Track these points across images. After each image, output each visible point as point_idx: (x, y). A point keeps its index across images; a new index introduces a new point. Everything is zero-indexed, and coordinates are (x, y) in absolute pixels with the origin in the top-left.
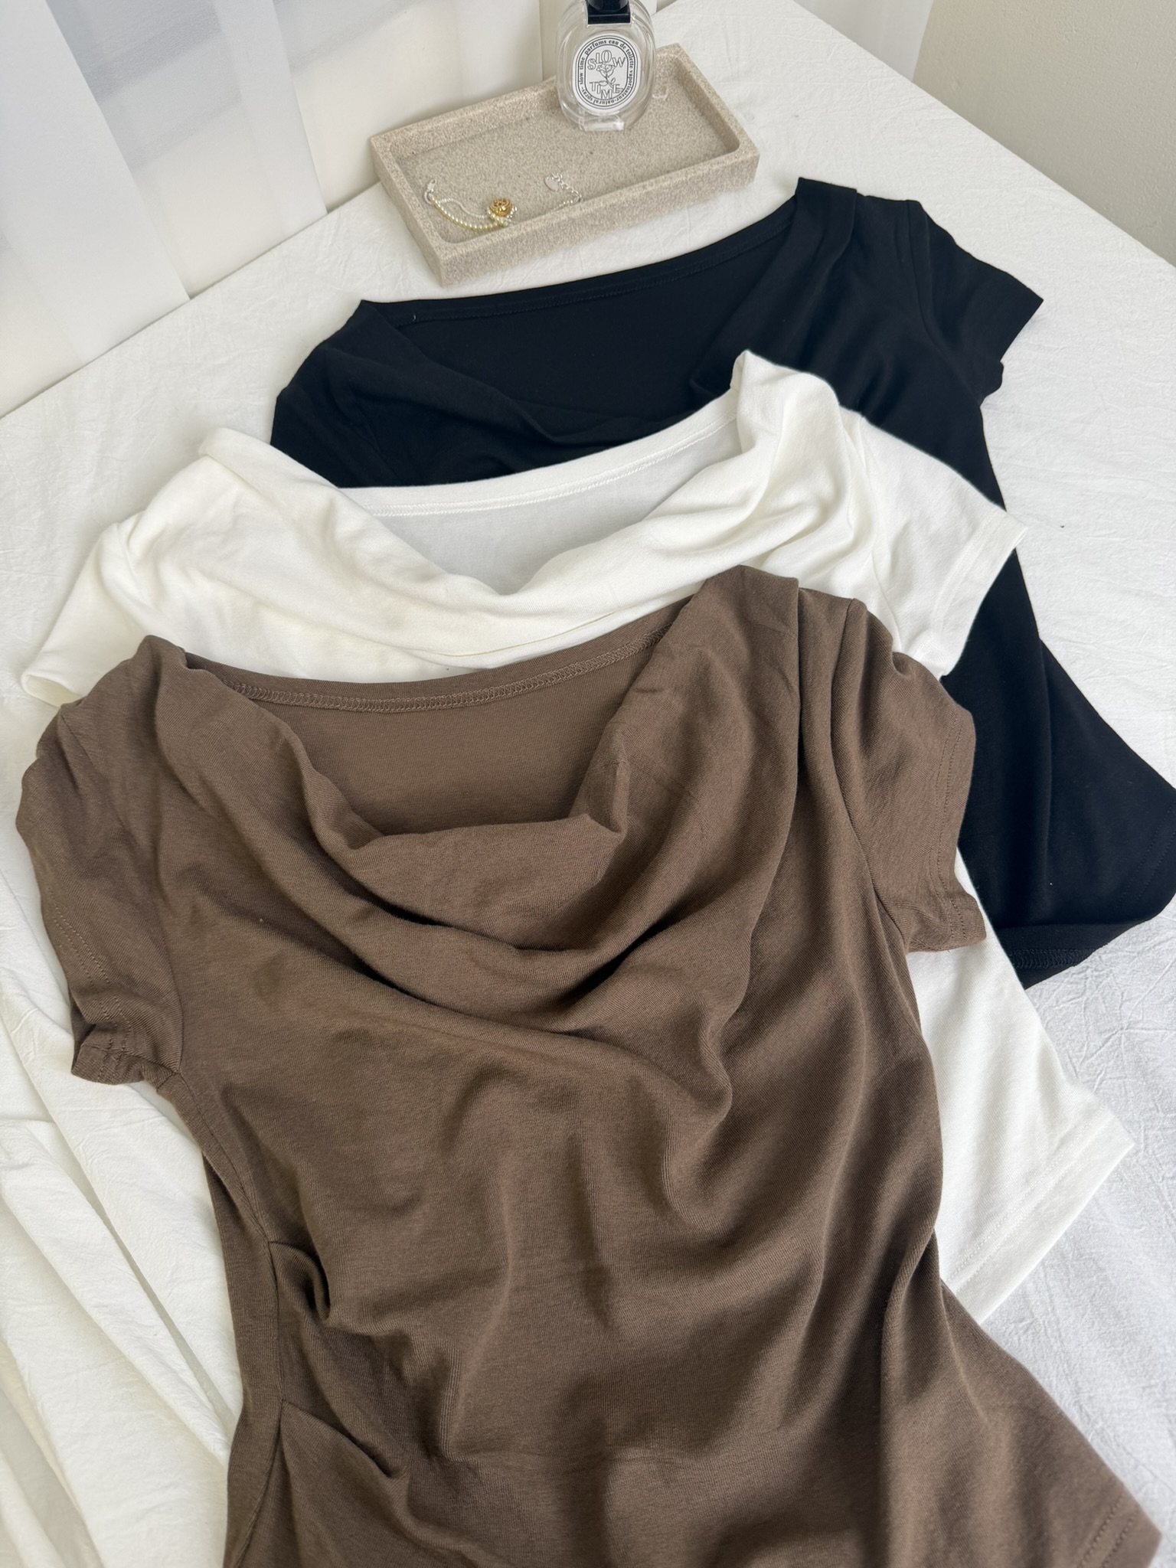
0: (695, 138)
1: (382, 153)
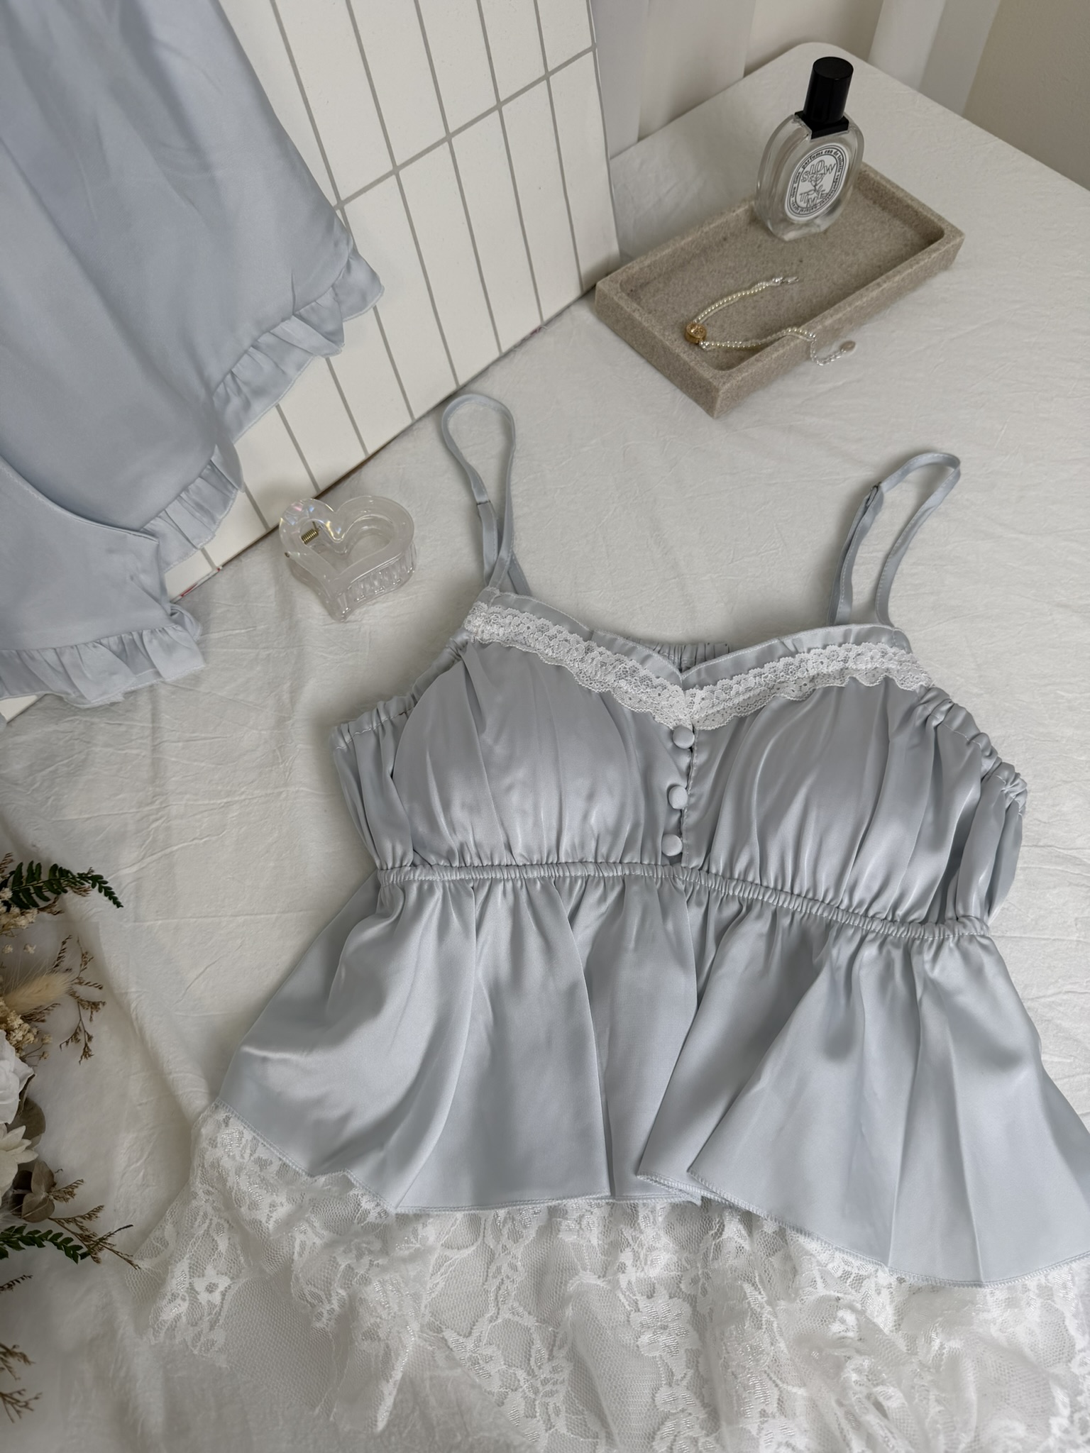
1: (616, 295)
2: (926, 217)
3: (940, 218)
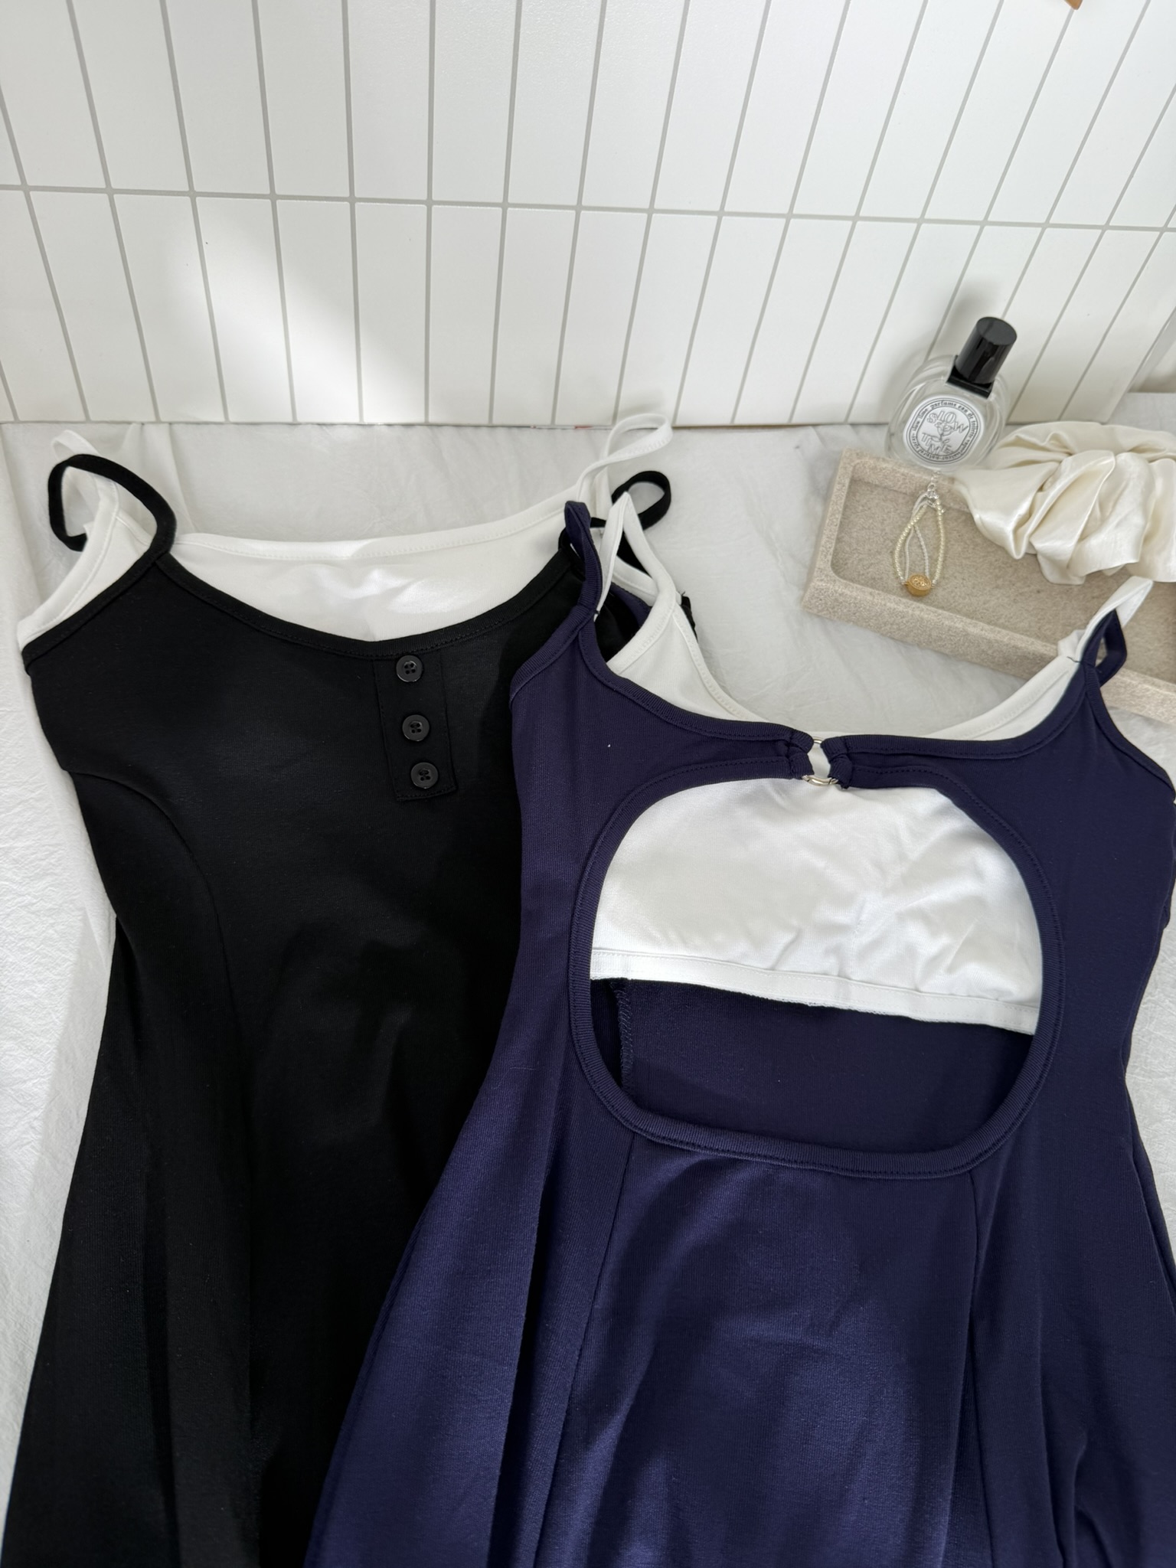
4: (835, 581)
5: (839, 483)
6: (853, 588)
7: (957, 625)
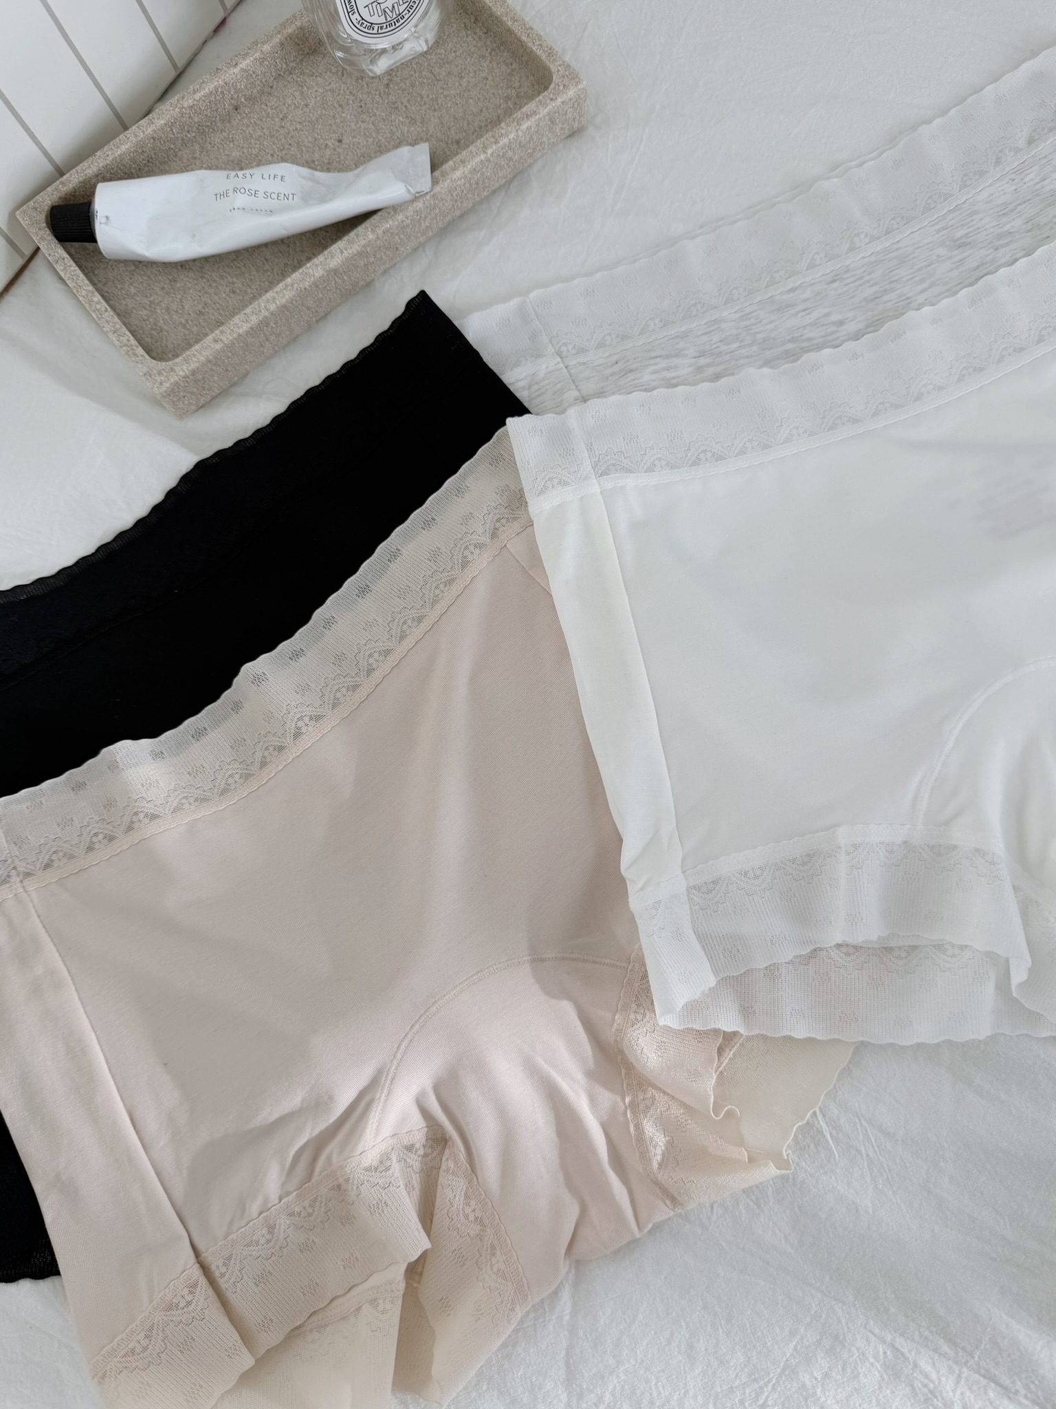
0: (484, 75)
2: (532, 51)
3: (551, 53)
4: (172, 369)
5: (57, 262)
6: (195, 356)
7: (317, 275)
